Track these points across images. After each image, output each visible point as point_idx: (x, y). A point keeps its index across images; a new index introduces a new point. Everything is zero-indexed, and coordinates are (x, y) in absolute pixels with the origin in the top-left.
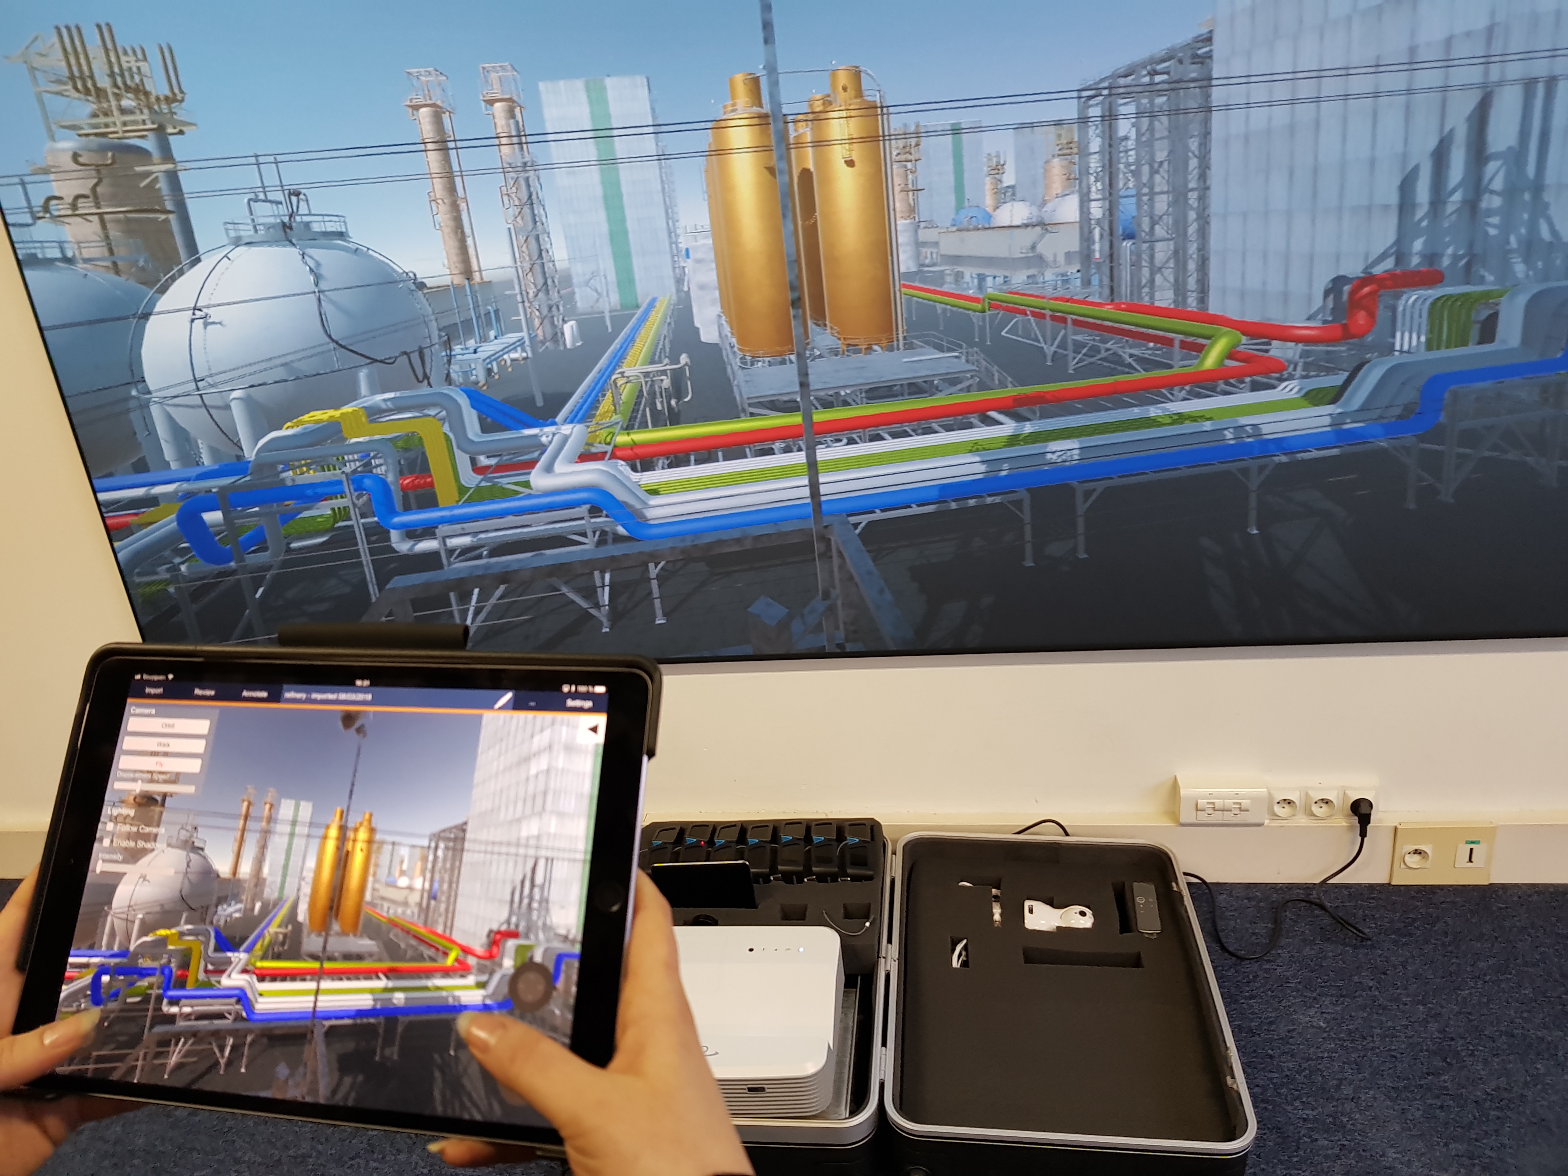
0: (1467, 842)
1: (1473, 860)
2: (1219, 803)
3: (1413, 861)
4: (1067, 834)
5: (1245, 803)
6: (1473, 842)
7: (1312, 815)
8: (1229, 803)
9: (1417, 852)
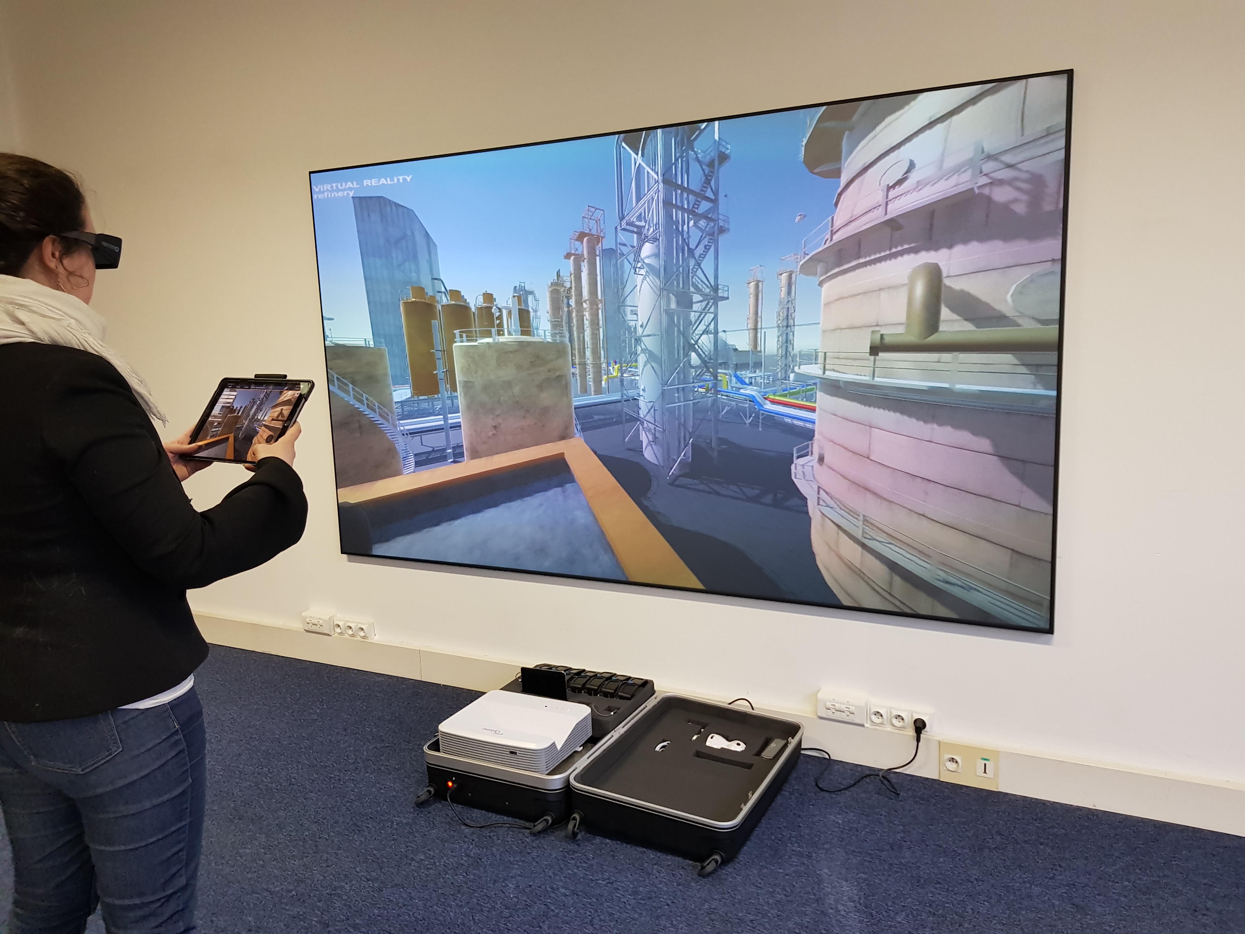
0: (982, 759)
1: (987, 771)
2: (838, 706)
3: (952, 766)
4: (753, 709)
5: (852, 709)
6: (986, 759)
7: (893, 725)
8: (843, 707)
9: (952, 760)
